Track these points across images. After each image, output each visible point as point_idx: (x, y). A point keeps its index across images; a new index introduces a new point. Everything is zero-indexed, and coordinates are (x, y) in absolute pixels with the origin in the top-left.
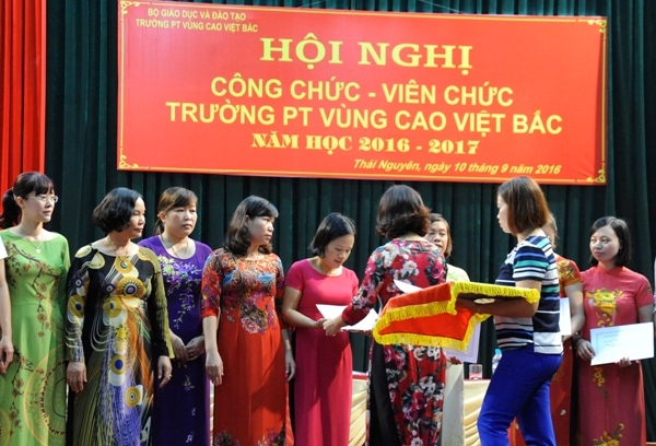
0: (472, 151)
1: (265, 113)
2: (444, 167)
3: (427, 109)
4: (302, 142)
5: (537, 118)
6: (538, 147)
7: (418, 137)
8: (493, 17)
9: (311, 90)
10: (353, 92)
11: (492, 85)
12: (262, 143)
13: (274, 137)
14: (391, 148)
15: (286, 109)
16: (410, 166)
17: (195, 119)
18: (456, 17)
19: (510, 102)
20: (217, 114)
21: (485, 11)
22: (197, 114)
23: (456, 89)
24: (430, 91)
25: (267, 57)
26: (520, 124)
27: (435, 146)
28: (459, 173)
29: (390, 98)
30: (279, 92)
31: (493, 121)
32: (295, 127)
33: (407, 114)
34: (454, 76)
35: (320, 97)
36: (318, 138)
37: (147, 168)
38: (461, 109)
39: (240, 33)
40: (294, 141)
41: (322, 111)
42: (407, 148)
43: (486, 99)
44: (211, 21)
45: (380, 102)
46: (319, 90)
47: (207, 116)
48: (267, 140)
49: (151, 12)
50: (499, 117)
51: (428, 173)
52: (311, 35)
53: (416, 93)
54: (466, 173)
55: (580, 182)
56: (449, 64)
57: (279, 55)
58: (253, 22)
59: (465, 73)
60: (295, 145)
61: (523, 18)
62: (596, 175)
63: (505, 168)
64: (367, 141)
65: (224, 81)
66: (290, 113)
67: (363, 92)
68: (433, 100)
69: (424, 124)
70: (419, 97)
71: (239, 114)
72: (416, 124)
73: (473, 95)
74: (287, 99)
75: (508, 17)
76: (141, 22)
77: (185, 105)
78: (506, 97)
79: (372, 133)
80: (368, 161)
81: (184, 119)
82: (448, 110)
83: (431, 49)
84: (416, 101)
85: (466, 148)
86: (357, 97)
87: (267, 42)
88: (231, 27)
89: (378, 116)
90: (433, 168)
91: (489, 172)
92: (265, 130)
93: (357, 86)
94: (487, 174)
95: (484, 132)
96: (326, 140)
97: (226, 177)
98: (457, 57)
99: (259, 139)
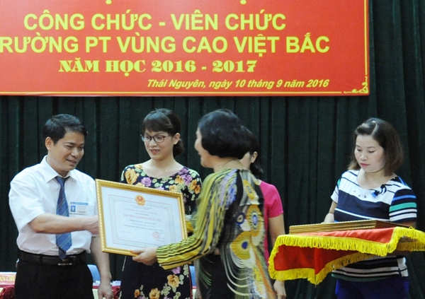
0: (251, 69)
1: (71, 42)
2: (226, 84)
3: (211, 34)
4: (102, 66)
5: (307, 39)
6: (305, 65)
7: (205, 59)
9: (109, 22)
10: (145, 22)
11: (267, 12)
12: (68, 69)
13: (78, 63)
14: (179, 69)
15: (88, 39)
16: (196, 84)
17: (10, 50)
19: (283, 26)
20: (29, 46)
22: (12, 46)
23: (236, 17)
24: (213, 19)
26: (292, 45)
27: (218, 66)
28: (239, 89)
29: (178, 27)
30: (82, 25)
31: (268, 43)
32: (96, 53)
33: (194, 40)
34: (234, 6)
35: (118, 28)
36: (116, 63)
38: (241, 34)
40: (95, 66)
41: (119, 39)
42: (194, 69)
43: (262, 24)
45: (169, 30)
46: (116, 21)
47: (21, 47)
48: (72, 65)
50: (273, 39)
51: (212, 89)
53: (201, 22)
54: (245, 88)
55: (346, 93)
59: (243, 2)
60: (96, 69)
62: (361, 87)
63: (280, 83)
64: (159, 63)
65: (35, 17)
66: (92, 42)
67: (154, 22)
68: (215, 27)
69: (207, 47)
70: (203, 25)
71: (48, 44)
72: (201, 47)
73: (251, 21)
74: (89, 31)
77: (2, 38)
78: (279, 22)
79: (162, 57)
80: (159, 80)
81: (2, 51)
82: (229, 35)
84: (201, 28)
85: (245, 67)
86: (149, 26)
89: (168, 42)
90: (216, 85)
91: (266, 87)
92: (70, 57)
93: (149, 17)
94: (264, 89)
95: (261, 52)
96: (123, 64)
97: (37, 98)
99: (65, 65)
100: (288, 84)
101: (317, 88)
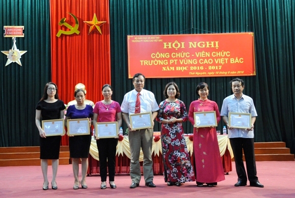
0: (220, 68)
1: (165, 61)
2: (213, 73)
3: (208, 58)
4: (175, 68)
5: (237, 59)
6: (237, 66)
7: (206, 66)
8: (223, 34)
9: (177, 55)
10: (188, 55)
11: (224, 51)
13: (168, 68)
15: (171, 60)
16: (204, 73)
17: (147, 65)
18: (214, 34)
19: (229, 55)
20: (153, 63)
21: (222, 32)
22: (148, 63)
24: (208, 53)
25: (165, 47)
26: (232, 61)
27: (210, 68)
28: (217, 74)
29: (198, 56)
30: (169, 56)
31: (225, 61)
32: (173, 65)
33: (202, 60)
34: (214, 49)
35: (179, 57)
36: (179, 67)
39: (158, 42)
40: (173, 68)
41: (180, 60)
42: (203, 69)
43: (223, 55)
44: (151, 39)
45: (195, 57)
46: (179, 55)
47: (150, 63)
48: (166, 68)
49: (135, 38)
50: (226, 59)
51: (208, 75)
52: (176, 41)
54: (218, 74)
55: (249, 75)
56: (213, 46)
57: (168, 47)
58: (161, 39)
59: (217, 48)
60: (173, 69)
61: (232, 33)
62: (253, 73)
63: (229, 72)
64: (192, 67)
65: (154, 54)
67: (190, 55)
68: (209, 56)
69: (207, 62)
70: (205, 55)
71: (159, 62)
73: (220, 54)
74: (171, 58)
75: (228, 33)
76: (133, 41)
77: (145, 61)
78: (228, 54)
79: (193, 65)
80: (193, 72)
81: (145, 65)
82: (213, 58)
83: (208, 43)
85: (218, 68)
87: (165, 44)
88: (156, 41)
89: (195, 61)
90: (210, 73)
92: (166, 66)
93: (189, 53)
94: (224, 74)
95: (223, 63)
96: (181, 68)
97: (156, 79)
98: (215, 44)
99: (164, 69)
100: (232, 73)
101: (240, 74)
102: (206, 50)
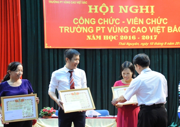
0: (155, 39)
1: (91, 29)
2: (147, 44)
3: (141, 26)
4: (102, 38)
5: (175, 27)
7: (139, 35)
9: (105, 21)
11: (161, 18)
12: (90, 39)
13: (93, 37)
14: (130, 39)
15: (97, 28)
16: (136, 44)
17: (68, 32)
19: (167, 23)
20: (75, 30)
22: (69, 30)
23: (150, 19)
24: (142, 20)
25: (90, 11)
26: (170, 30)
27: (144, 38)
28: (151, 46)
29: (129, 23)
30: (95, 22)
31: (161, 29)
32: (100, 33)
33: (135, 28)
34: (149, 15)
35: (108, 24)
36: (107, 36)
37: (54, 47)
38: (151, 26)
39: (82, 4)
40: (100, 37)
41: (108, 28)
42: (135, 38)
43: (159, 22)
44: (73, 1)
45: (126, 24)
46: (107, 21)
47: (72, 30)
48: (91, 37)
50: (163, 28)
51: (142, 46)
52: (104, 4)
53: (137, 21)
54: (153, 45)
56: (147, 12)
59: (152, 14)
60: (100, 39)
63: (166, 43)
64: (123, 36)
65: (77, 19)
66: (98, 29)
67: (121, 21)
68: (142, 23)
69: (140, 31)
70: (138, 22)
71: (82, 30)
72: (137, 31)
73: (155, 21)
74: (97, 24)
76: (51, 2)
77: (65, 27)
78: (165, 21)
79: (124, 34)
80: (123, 43)
81: (65, 32)
82: (148, 26)
83: (141, 7)
84: (137, 24)
85: (153, 38)
86: (119, 23)
87: (90, 7)
88: (79, 3)
89: (126, 29)
90: (143, 44)
91: (161, 45)
92: (91, 34)
93: (119, 20)
94: (160, 45)
95: (159, 32)
96: (110, 37)
97: (79, 49)
98: (150, 9)
99: (89, 37)
100: (169, 44)
101: (179, 45)
102: (139, 16)
